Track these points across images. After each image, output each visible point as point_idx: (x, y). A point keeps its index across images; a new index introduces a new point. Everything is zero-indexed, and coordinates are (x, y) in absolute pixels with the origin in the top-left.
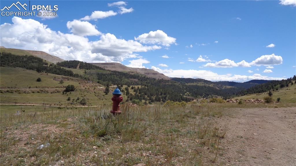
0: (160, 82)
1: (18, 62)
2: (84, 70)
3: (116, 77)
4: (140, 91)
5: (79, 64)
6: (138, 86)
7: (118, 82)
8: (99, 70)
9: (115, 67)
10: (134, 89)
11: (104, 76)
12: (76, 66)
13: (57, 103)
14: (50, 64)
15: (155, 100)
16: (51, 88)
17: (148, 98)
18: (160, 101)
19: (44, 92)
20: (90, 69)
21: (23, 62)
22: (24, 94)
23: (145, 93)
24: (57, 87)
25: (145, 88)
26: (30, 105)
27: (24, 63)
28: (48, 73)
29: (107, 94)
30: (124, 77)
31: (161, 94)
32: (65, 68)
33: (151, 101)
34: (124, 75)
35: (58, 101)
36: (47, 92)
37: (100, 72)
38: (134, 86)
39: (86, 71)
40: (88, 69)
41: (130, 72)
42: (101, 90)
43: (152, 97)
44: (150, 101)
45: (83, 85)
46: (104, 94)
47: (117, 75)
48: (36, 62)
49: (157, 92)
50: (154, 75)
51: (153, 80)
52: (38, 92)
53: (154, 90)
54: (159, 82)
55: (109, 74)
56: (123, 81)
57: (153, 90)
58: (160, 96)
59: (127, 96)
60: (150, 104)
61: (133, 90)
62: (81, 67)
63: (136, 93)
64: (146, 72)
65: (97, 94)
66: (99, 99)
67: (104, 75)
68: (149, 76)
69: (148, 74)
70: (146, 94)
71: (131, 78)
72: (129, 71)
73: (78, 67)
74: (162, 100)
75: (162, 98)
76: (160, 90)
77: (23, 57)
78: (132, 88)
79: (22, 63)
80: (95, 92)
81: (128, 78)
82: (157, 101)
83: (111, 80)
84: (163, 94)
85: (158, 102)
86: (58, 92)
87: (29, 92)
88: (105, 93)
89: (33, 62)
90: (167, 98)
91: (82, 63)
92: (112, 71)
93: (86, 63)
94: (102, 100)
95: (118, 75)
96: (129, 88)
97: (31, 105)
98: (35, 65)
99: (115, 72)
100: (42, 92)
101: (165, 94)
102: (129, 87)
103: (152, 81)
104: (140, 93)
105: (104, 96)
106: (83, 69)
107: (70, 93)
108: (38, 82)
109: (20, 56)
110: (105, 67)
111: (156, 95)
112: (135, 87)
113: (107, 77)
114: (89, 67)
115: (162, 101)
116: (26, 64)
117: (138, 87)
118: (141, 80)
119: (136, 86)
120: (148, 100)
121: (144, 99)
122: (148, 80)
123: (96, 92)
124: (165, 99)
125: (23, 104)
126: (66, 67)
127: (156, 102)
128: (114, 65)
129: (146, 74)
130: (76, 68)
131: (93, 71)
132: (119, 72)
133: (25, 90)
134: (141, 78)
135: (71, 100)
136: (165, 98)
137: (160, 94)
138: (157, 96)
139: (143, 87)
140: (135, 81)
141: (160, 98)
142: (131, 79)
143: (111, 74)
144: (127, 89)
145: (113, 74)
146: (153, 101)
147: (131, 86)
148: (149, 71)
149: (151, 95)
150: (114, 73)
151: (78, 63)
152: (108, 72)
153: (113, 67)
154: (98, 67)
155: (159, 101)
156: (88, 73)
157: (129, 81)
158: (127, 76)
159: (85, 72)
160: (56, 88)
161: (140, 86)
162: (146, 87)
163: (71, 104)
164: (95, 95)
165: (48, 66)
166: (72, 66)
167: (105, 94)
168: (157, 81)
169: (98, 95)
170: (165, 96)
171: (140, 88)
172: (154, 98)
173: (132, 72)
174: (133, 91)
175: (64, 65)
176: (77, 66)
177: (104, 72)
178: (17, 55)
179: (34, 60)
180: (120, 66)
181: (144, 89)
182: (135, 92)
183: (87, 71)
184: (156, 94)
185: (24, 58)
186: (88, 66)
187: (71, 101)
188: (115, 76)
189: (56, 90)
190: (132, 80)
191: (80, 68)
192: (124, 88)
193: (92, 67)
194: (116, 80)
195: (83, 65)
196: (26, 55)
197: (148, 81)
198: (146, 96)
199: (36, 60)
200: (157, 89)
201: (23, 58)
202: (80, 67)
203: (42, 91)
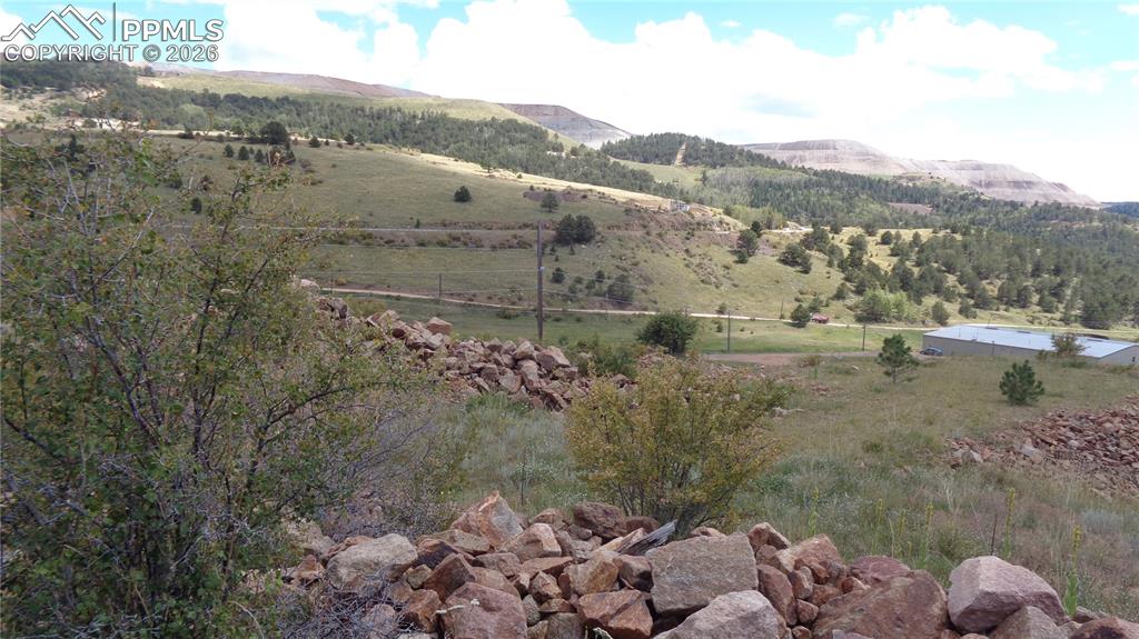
0: (1044, 218)
1: (465, 144)
2: (700, 168)
3: (830, 195)
4: (921, 251)
5: (684, 147)
6: (914, 231)
7: (835, 216)
8: (759, 167)
9: (836, 159)
10: (892, 246)
11: (779, 194)
12: (670, 154)
13: (500, 292)
14: (570, 149)
15: (1000, 298)
16: (501, 229)
17: (962, 290)
18: (1023, 307)
19: (465, 244)
20: (722, 165)
21: (479, 143)
22: (385, 251)
23: (945, 264)
24: (526, 226)
25: (953, 239)
26: (385, 293)
27: (483, 147)
28: (523, 175)
29: (742, 261)
30: (864, 197)
31: (1036, 272)
32: (622, 162)
33: (976, 305)
34: (870, 188)
35: (510, 283)
36: (478, 244)
37: (765, 174)
38: (893, 232)
39: (708, 174)
40: (714, 166)
41: (901, 177)
42: (718, 244)
43: (984, 282)
44: (972, 302)
45: (643, 219)
46: (732, 259)
47: (831, 186)
48: (522, 142)
49: (1016, 259)
50: (1017, 191)
51: (1008, 208)
52: (442, 244)
53: (998, 249)
54: (1036, 216)
55: (799, 182)
56: (857, 210)
57: (991, 250)
58: (1029, 283)
59: (843, 275)
60: (967, 317)
61: (886, 249)
62: (690, 157)
63: (902, 262)
64: (981, 176)
65: (696, 261)
66: (702, 281)
67: (779, 187)
68: (989, 194)
69: (989, 185)
70: (950, 270)
71: (899, 201)
72: (899, 172)
73: (679, 156)
74: (1036, 298)
75: (1039, 291)
76: (1032, 252)
77: (483, 125)
78: (885, 240)
79: (476, 145)
80: (687, 251)
81: (886, 199)
82: (1010, 304)
83: (806, 210)
84: (1049, 272)
85: (1014, 312)
86: (523, 245)
87: (407, 240)
88: (736, 258)
89: (512, 143)
90: (1069, 292)
91: (696, 143)
92: (816, 173)
93: (710, 142)
94: (717, 287)
95: (839, 188)
96: (868, 238)
97: (388, 296)
98: (518, 151)
99: (829, 179)
100: (458, 244)
101: (1057, 272)
102: (871, 234)
103: (1001, 215)
104: (918, 264)
105: (727, 267)
106: (696, 165)
107: (572, 250)
108: (459, 204)
109: (472, 123)
110: (795, 157)
111: (1006, 276)
112: (898, 236)
113: (788, 195)
114: (722, 156)
115: (1039, 304)
116: (491, 148)
117: (916, 236)
118: (946, 206)
119: (902, 232)
120: (960, 295)
121: (937, 291)
122: (982, 209)
123: (694, 250)
124: (1055, 295)
125: (366, 288)
126: (633, 160)
127: (1003, 307)
128: (831, 152)
129: (980, 186)
130: (669, 163)
131: (733, 173)
132: (845, 177)
133: (391, 233)
134: (945, 202)
135: (568, 281)
136: (1056, 293)
137: (1029, 268)
138: (1011, 279)
139: (941, 234)
140: (915, 213)
141: (1026, 288)
142: (898, 205)
143: (808, 185)
144: (857, 245)
145: (819, 184)
146: (983, 303)
147: (882, 232)
148: (992, 173)
149: (979, 273)
150: (824, 180)
151: (681, 143)
152: (798, 176)
153: (827, 159)
154: (759, 156)
155: (1021, 301)
156: (714, 183)
157: (887, 213)
158: (883, 193)
159: (705, 179)
160: (520, 228)
161: (925, 234)
162: (958, 237)
163: (566, 298)
164: (687, 266)
165: (564, 154)
166: (657, 156)
167: (737, 262)
168: (1029, 212)
169: (699, 265)
170: (1058, 279)
171: (924, 240)
172: (991, 288)
173: (912, 179)
174: (889, 252)
175: (626, 150)
176: (674, 154)
177: (782, 177)
178: (464, 118)
179: (518, 135)
180: (858, 154)
181: (947, 243)
182: (895, 260)
183: (711, 173)
184: (1008, 270)
185: (485, 128)
186: (719, 153)
187: (563, 288)
188: (827, 191)
189: (515, 237)
190: (901, 209)
191: (687, 161)
192: (846, 239)
193: (732, 158)
194: (829, 209)
195: (697, 151)
196: (493, 119)
197: (982, 216)
198: (951, 279)
199: (524, 136)
200: (1017, 249)
201: (481, 131)
202: (685, 160)
203: (458, 239)
